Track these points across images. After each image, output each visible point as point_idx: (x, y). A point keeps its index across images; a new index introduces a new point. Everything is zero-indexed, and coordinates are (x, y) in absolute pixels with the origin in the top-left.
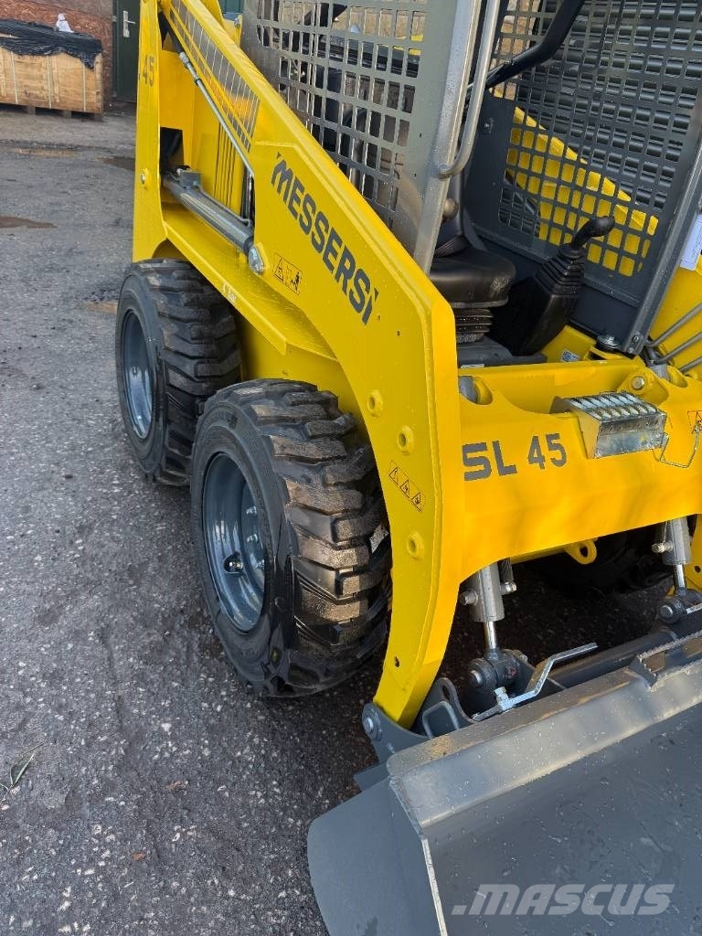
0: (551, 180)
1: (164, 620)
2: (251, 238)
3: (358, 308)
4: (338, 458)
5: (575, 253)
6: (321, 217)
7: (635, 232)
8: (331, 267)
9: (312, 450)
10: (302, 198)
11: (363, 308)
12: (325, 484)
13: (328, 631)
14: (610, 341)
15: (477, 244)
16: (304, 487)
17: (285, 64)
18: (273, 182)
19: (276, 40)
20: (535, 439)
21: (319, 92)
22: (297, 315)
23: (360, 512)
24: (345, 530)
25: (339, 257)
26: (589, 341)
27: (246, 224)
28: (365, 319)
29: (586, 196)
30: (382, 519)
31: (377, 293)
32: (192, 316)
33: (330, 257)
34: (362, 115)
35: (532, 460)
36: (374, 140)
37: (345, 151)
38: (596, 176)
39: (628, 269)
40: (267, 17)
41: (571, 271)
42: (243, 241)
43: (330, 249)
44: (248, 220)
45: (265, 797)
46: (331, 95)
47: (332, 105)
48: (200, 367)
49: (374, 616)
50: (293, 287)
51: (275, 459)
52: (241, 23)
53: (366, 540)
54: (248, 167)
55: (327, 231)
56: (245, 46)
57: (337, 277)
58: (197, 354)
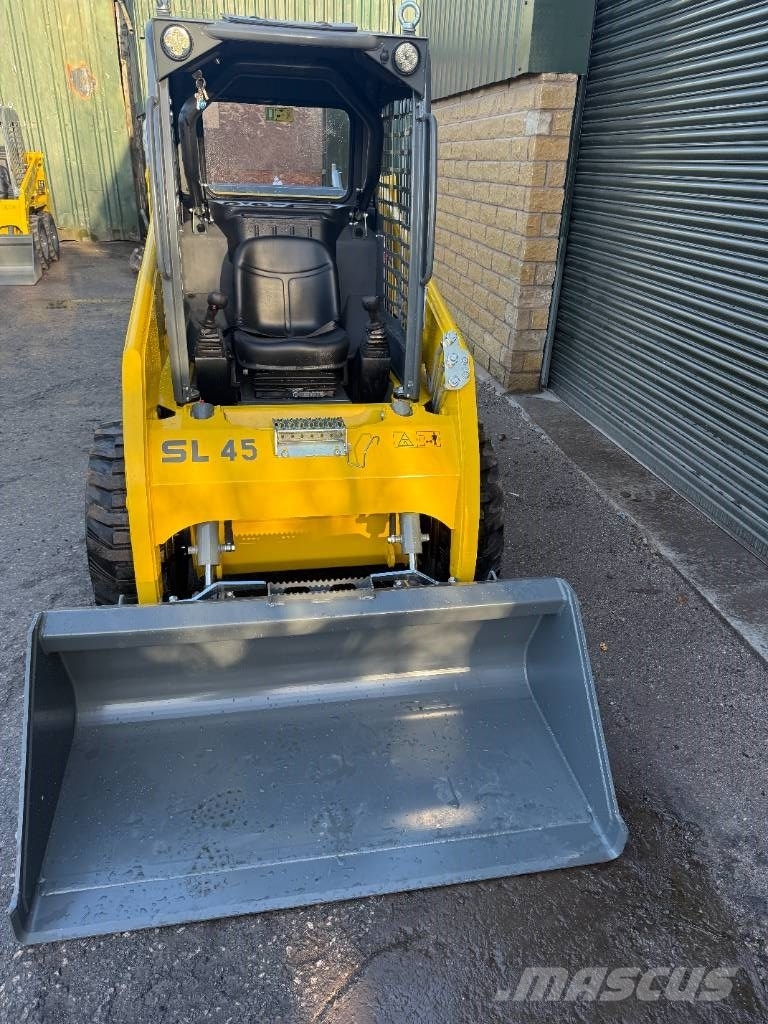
20: (231, 442)
35: (224, 454)
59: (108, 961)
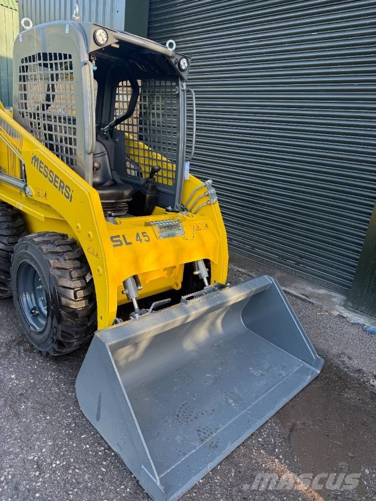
0: (142, 157)
1: (6, 344)
2: (26, 185)
3: (68, 198)
4: (69, 251)
5: (151, 180)
6: (51, 171)
7: (170, 170)
8: (56, 187)
9: (58, 249)
10: (43, 166)
11: (69, 197)
12: (65, 260)
13: (74, 313)
14: (170, 208)
15: (119, 181)
16: (57, 261)
17: (31, 124)
18: (32, 163)
19: (27, 115)
20: (138, 234)
21: (45, 132)
22: (47, 207)
23: (81, 268)
24: (75, 274)
25: (59, 182)
26: (164, 210)
27: (23, 181)
28: (71, 201)
29: (158, 162)
30: (89, 270)
31: (73, 191)
32: (4, 220)
33: (56, 184)
34: (66, 139)
35: (137, 240)
36: (71, 146)
37: (57, 150)
38: (154, 154)
39: (171, 183)
40: (23, 108)
41: (152, 186)
42: (23, 187)
43: (56, 181)
44: (24, 180)
45: (59, 389)
46: (50, 132)
47: (51, 136)
48: (10, 240)
49: (92, 306)
50: (44, 197)
51: (45, 254)
52: (12, 110)
53: (84, 278)
54: (22, 160)
55: (53, 175)
56: (15, 118)
57: (59, 190)
58: (8, 234)
59: (205, 495)
